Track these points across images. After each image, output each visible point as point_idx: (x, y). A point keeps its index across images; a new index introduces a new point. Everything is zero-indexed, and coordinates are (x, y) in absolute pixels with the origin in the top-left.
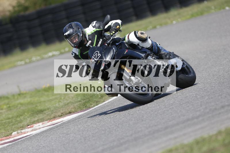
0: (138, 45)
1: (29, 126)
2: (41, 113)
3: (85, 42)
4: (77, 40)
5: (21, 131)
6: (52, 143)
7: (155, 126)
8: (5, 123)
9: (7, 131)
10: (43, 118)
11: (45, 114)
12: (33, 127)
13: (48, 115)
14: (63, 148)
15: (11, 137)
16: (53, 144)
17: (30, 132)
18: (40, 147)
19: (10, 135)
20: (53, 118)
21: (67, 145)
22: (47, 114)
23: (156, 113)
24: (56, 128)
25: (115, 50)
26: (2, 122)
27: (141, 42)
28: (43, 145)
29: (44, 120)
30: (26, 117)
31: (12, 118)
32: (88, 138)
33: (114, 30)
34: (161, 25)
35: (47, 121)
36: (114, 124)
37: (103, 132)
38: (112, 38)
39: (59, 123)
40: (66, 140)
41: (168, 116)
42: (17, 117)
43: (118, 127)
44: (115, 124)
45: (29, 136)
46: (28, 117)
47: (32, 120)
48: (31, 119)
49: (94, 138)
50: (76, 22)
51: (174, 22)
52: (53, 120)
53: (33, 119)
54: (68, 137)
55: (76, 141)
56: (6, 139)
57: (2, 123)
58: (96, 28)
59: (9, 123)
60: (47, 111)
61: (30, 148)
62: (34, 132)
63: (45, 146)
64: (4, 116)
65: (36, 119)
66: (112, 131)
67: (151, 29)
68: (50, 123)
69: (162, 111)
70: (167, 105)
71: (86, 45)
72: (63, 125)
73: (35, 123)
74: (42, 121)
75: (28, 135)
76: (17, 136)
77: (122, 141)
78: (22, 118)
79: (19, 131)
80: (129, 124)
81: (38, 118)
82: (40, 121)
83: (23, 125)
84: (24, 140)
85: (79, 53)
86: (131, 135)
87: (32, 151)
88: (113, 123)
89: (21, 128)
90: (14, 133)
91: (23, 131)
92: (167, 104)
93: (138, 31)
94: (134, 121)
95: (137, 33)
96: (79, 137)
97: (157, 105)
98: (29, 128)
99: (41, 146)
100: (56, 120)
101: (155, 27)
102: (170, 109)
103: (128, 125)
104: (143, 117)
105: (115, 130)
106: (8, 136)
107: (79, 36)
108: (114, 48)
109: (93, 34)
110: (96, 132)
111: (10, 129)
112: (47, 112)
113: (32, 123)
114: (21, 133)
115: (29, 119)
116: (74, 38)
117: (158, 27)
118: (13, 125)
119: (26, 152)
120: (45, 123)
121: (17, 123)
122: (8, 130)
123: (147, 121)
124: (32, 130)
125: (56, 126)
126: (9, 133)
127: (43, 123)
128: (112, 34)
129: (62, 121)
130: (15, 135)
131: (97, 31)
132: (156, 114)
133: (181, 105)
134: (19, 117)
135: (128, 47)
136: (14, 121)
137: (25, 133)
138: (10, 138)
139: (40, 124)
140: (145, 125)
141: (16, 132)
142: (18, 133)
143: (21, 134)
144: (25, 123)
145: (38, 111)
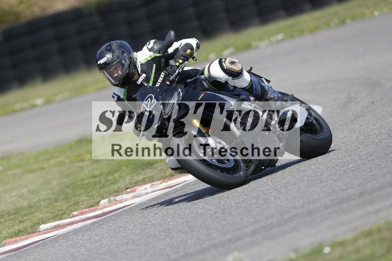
0: (226, 82)
1: (128, 190)
2: (148, 168)
3: (135, 77)
4: (120, 72)
5: (115, 197)
6: (167, 218)
7: (343, 190)
8: (88, 184)
9: (92, 198)
10: (153, 176)
11: (155, 168)
12: (134, 191)
13: (160, 170)
14: (186, 227)
15: (98, 207)
16: (169, 220)
17: (130, 200)
18: (147, 225)
19: (96, 204)
20: (170, 176)
21: (194, 222)
22: (159, 168)
23: (345, 168)
24: (174, 193)
25: (181, 93)
26: (83, 182)
27: (231, 78)
28: (153, 222)
29: (153, 179)
30: (124, 174)
31: (100, 175)
32: (229, 211)
33: (182, 58)
34: (354, 18)
35: (159, 181)
36: (273, 186)
37: (254, 201)
38: (177, 72)
39: (180, 184)
40: (192, 214)
41: (364, 174)
42: (109, 173)
43: (280, 192)
44: (275, 188)
45: (128, 207)
46: (127, 175)
47: (133, 180)
48: (132, 177)
49: (238, 211)
50: (119, 41)
51: (376, 13)
52: (170, 180)
53: (136, 178)
54: (196, 208)
55: (208, 216)
56: (89, 212)
57: (84, 184)
58: (154, 52)
59: (95, 184)
60: (159, 164)
61: (131, 227)
62: (137, 201)
63: (155, 224)
64: (86, 171)
65: (141, 178)
66: (270, 199)
67: (336, 26)
68: (165, 185)
69: (355, 165)
70: (364, 155)
71: (137, 82)
72: (186, 188)
73: (139, 185)
74: (151, 181)
75: (127, 204)
76: (108, 207)
77: (286, 216)
78: (116, 175)
79: (112, 198)
80: (299, 187)
81: (144, 177)
82: (147, 181)
83: (118, 187)
84: (120, 214)
85: (124, 95)
86: (303, 206)
87: (133, 231)
88: (270, 185)
89: (115, 194)
90: (102, 202)
91: (118, 198)
92: (363, 153)
93: (226, 59)
94: (307, 183)
95: (224, 62)
96: (214, 208)
97: (347, 155)
98: (128, 193)
99: (149, 223)
100: (175, 179)
101: (343, 22)
102: (369, 161)
103: (296, 189)
104: (322, 175)
105: (275, 198)
106: (92, 206)
107: (123, 65)
108: (180, 90)
109: (149, 63)
110: (242, 201)
111: (97, 194)
112: (160, 166)
113: (134, 185)
114: (116, 201)
115: (128, 178)
116: (115, 69)
117: (348, 21)
118: (101, 188)
119: (123, 233)
120: (155, 185)
121: (108, 184)
122: (93, 196)
123: (329, 182)
124: (134, 197)
125: (174, 190)
126: (94, 201)
127: (152, 185)
128: (178, 64)
129: (185, 181)
130: (106, 206)
131: (156, 57)
132: (344, 170)
133: (387, 156)
134: (112, 174)
135: (207, 86)
136: (103, 180)
137: (122, 202)
138: (96, 209)
139: (148, 186)
140: (326, 189)
141: (106, 200)
142: (110, 202)
143: (115, 204)
144: (122, 184)
145: (144, 164)
